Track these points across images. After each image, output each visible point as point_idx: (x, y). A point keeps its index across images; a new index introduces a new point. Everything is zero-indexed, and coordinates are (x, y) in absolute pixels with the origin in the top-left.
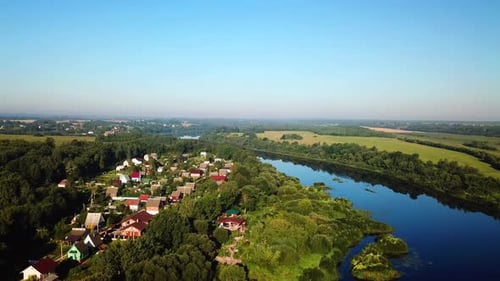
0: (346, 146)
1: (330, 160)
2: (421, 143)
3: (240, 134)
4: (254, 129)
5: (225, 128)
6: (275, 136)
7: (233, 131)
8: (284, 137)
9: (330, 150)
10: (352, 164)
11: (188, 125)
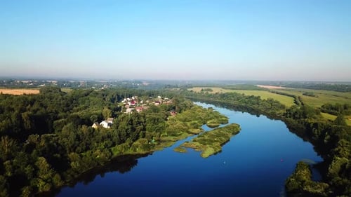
0: (231, 94)
1: (223, 101)
2: (277, 93)
3: (178, 89)
4: (187, 86)
5: (169, 85)
6: (198, 90)
7: (174, 87)
8: (202, 90)
9: (223, 96)
10: (232, 102)
11: (147, 84)
